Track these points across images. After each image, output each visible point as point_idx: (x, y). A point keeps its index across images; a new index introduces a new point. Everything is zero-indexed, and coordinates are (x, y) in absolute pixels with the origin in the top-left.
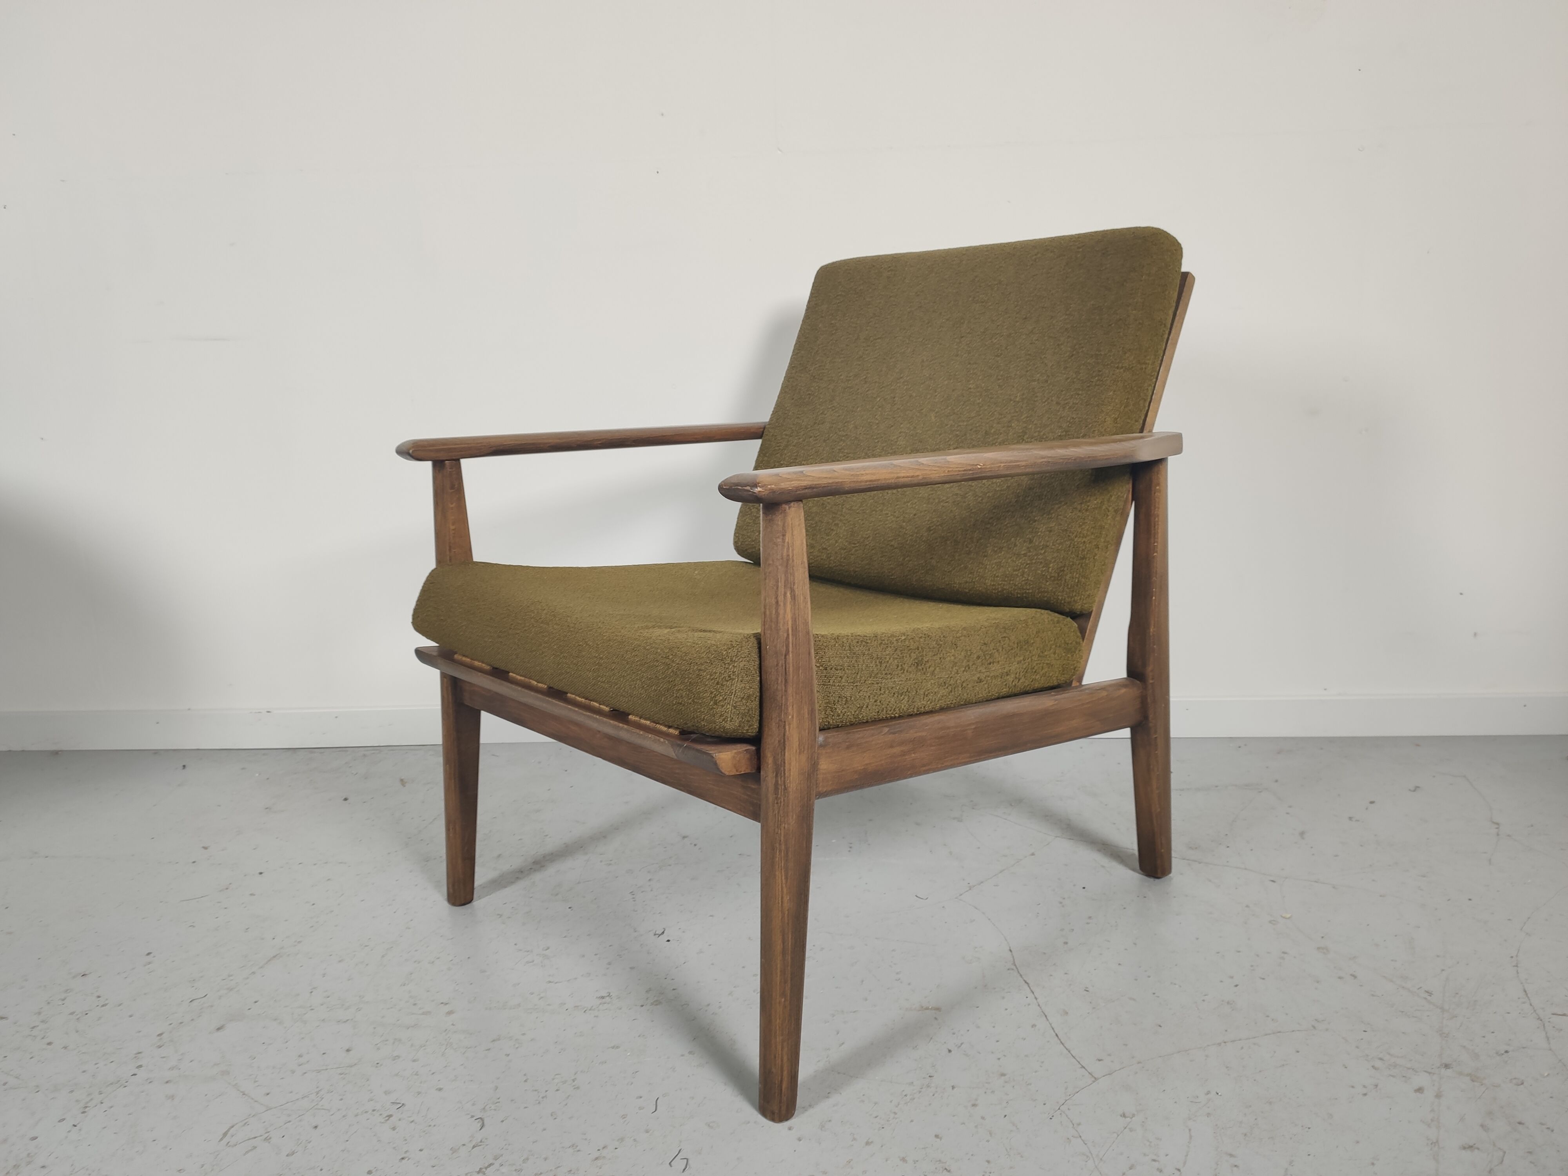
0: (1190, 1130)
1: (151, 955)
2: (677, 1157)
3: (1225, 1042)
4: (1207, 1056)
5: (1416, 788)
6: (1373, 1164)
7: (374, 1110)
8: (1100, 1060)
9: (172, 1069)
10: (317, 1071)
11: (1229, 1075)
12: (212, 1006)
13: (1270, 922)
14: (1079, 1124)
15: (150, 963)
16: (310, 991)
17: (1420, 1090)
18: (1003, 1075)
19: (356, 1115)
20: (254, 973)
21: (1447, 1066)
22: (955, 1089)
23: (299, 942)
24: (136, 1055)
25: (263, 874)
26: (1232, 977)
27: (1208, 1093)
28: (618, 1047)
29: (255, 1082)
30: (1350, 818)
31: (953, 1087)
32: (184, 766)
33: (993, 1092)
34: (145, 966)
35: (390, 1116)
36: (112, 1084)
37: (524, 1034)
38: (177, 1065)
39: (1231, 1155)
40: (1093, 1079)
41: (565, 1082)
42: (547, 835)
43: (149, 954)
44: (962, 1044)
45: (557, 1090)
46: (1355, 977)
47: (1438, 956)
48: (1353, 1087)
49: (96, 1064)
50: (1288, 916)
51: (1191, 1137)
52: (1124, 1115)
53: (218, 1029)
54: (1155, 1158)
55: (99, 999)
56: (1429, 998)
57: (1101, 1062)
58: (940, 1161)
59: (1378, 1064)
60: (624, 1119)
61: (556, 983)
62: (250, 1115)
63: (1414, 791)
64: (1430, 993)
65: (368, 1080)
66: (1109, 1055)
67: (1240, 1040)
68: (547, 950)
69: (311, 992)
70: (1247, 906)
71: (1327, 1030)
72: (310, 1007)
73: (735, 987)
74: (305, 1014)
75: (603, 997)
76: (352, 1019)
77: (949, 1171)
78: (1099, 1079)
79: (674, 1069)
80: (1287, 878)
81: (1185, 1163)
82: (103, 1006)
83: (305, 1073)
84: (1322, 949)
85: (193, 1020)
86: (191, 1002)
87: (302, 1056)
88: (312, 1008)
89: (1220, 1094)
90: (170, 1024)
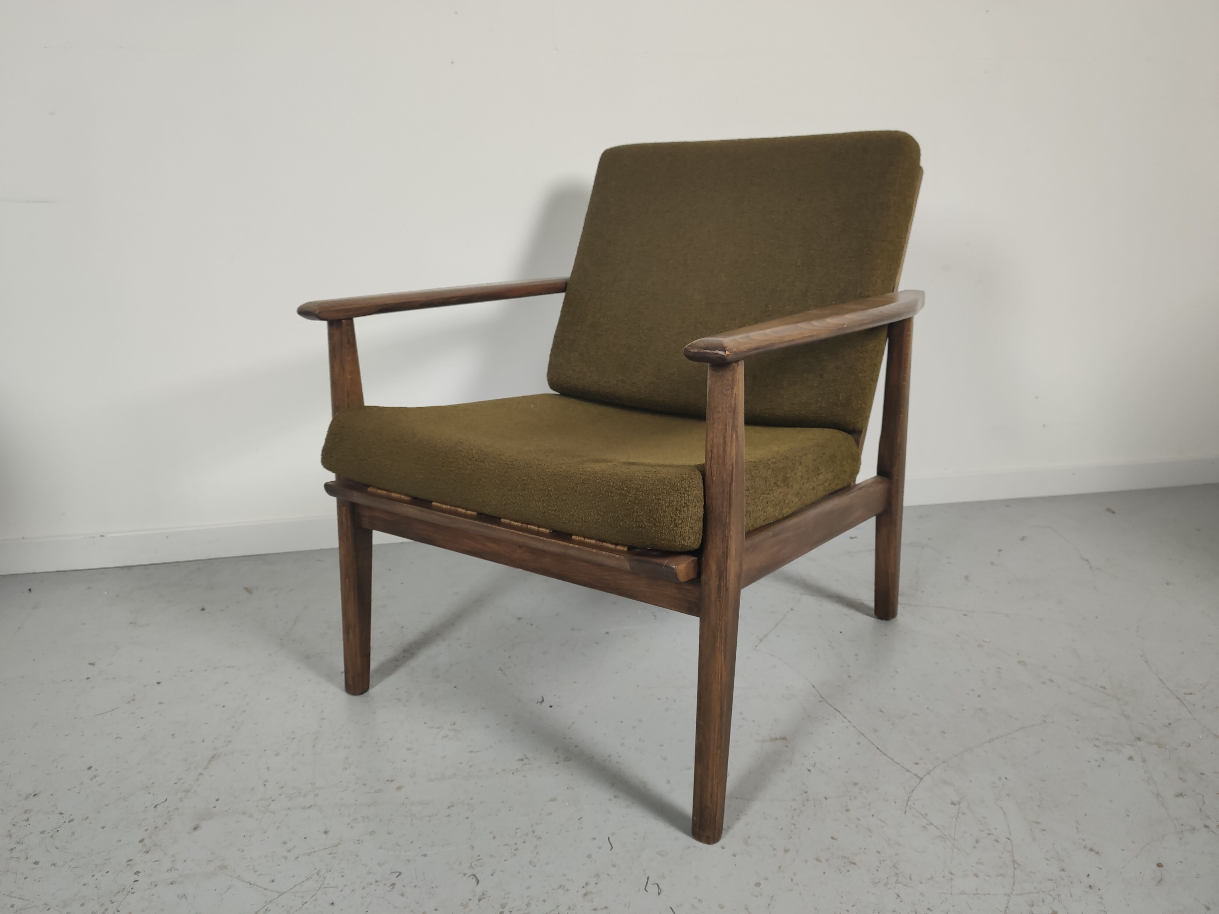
0: (1002, 808)
1: (93, 769)
2: (648, 884)
3: (993, 739)
4: (986, 751)
5: (1023, 539)
6: (1128, 816)
7: (377, 882)
8: (917, 764)
9: (169, 870)
10: (308, 854)
11: (1007, 763)
12: (178, 809)
13: (978, 646)
14: (927, 814)
15: (95, 777)
16: (263, 784)
17: (1131, 758)
18: (856, 784)
19: (364, 888)
20: (201, 774)
21: (1139, 739)
22: (828, 800)
23: (230, 742)
24: (129, 863)
25: (161, 684)
26: (973, 690)
27: (1000, 779)
28: (555, 800)
29: (255, 872)
30: (992, 564)
31: (826, 798)
32: (30, 590)
33: (855, 798)
34: (92, 779)
35: (393, 885)
36: (119, 892)
37: (472, 799)
38: (173, 867)
39: (1038, 823)
40: (919, 779)
41: (527, 834)
43: (90, 768)
44: (815, 764)
45: (524, 842)
46: (1052, 681)
47: (1096, 660)
48: (1089, 762)
49: (93, 876)
50: (988, 640)
51: (1004, 813)
52: (953, 803)
53: (195, 829)
54: (989, 832)
55: (62, 815)
56: (1104, 691)
58: (844, 857)
59: (1097, 743)
60: (591, 859)
61: (477, 752)
62: (266, 902)
64: (1104, 688)
65: (357, 856)
66: (921, 759)
67: (1001, 736)
68: (454, 724)
69: (265, 785)
70: (957, 636)
71: (1053, 722)
72: (271, 798)
74: (269, 805)
75: (522, 760)
76: (315, 805)
77: (855, 864)
78: (923, 778)
79: (609, 812)
80: (973, 612)
81: (1010, 833)
82: (70, 822)
83: (297, 858)
84: (1022, 663)
85: (165, 823)
86: (155, 807)
87: (286, 843)
88: (273, 799)
89: (1008, 778)
90: (146, 830)
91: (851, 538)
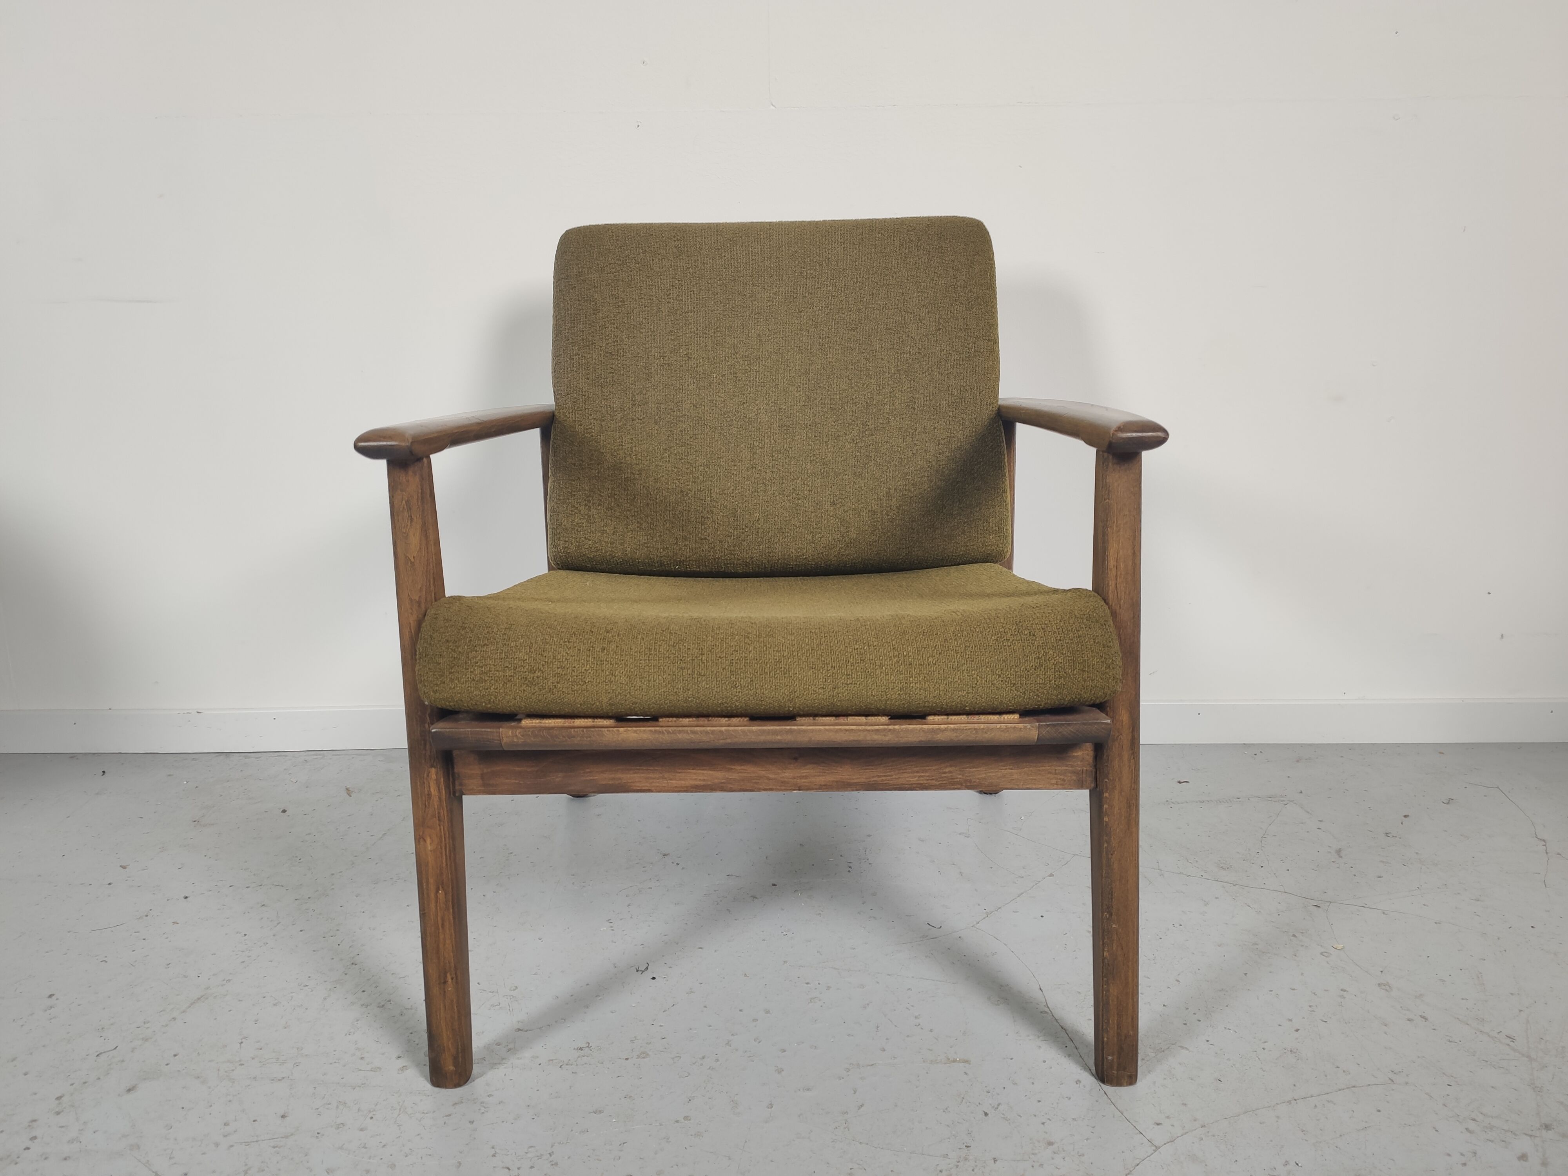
1: (53, 997)
3: (1295, 1100)
4: (1278, 1117)
5: (1450, 801)
8: (1158, 1124)
9: (71, 1141)
10: (247, 1144)
11: (1306, 1140)
12: (123, 1061)
13: (1322, 954)
15: (51, 1007)
16: (240, 1041)
17: (1523, 1157)
18: (1050, 1144)
20: (174, 1019)
21: (1547, 1127)
22: (997, 1163)
23: (229, 981)
24: (31, 1124)
25: (188, 899)
26: (1291, 1020)
27: (1286, 1163)
28: (601, 1112)
29: (170, 1158)
30: (1387, 834)
31: (995, 1160)
32: (104, 772)
33: (1041, 1165)
34: (46, 1010)
37: (490, 1096)
38: (77, 1137)
40: (1154, 1148)
41: (540, 1157)
42: (511, 853)
43: (51, 996)
44: (999, 1105)
45: (532, 1167)
46: (1426, 1019)
47: (1512, 994)
48: (1449, 1155)
50: (1340, 947)
53: (129, 1090)
56: (1512, 1044)
57: (1159, 1126)
59: (1472, 1125)
61: (527, 1031)
63: (1448, 803)
64: (1513, 1039)
65: (306, 1155)
66: (1168, 1117)
67: (1312, 1097)
68: (514, 990)
69: (242, 1043)
70: (1294, 936)
71: (1407, 1083)
72: (240, 1061)
73: (732, 1035)
74: (233, 1070)
75: (581, 1049)
76: (288, 1077)
78: (1159, 1148)
79: (668, 1139)
80: (1331, 902)
83: (232, 1146)
84: (1385, 986)
85: (99, 1079)
86: (98, 1055)
87: (228, 1125)
88: (242, 1063)
89: (1300, 1165)
90: (72, 1084)
91: (1180, 782)
